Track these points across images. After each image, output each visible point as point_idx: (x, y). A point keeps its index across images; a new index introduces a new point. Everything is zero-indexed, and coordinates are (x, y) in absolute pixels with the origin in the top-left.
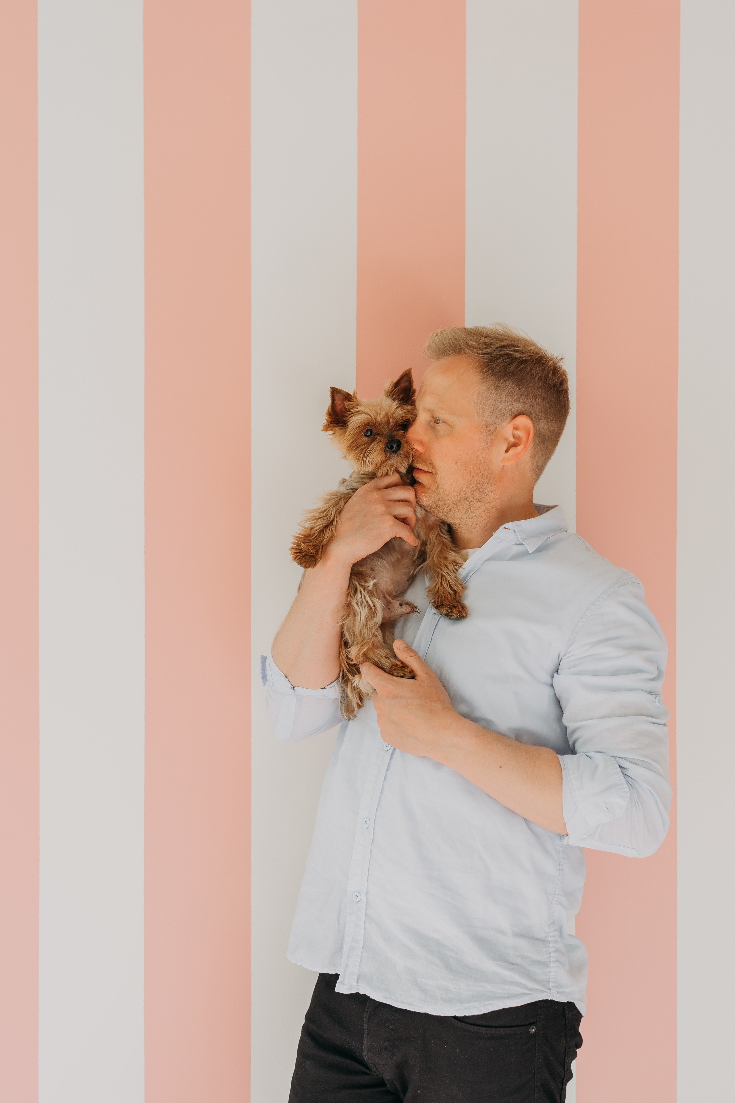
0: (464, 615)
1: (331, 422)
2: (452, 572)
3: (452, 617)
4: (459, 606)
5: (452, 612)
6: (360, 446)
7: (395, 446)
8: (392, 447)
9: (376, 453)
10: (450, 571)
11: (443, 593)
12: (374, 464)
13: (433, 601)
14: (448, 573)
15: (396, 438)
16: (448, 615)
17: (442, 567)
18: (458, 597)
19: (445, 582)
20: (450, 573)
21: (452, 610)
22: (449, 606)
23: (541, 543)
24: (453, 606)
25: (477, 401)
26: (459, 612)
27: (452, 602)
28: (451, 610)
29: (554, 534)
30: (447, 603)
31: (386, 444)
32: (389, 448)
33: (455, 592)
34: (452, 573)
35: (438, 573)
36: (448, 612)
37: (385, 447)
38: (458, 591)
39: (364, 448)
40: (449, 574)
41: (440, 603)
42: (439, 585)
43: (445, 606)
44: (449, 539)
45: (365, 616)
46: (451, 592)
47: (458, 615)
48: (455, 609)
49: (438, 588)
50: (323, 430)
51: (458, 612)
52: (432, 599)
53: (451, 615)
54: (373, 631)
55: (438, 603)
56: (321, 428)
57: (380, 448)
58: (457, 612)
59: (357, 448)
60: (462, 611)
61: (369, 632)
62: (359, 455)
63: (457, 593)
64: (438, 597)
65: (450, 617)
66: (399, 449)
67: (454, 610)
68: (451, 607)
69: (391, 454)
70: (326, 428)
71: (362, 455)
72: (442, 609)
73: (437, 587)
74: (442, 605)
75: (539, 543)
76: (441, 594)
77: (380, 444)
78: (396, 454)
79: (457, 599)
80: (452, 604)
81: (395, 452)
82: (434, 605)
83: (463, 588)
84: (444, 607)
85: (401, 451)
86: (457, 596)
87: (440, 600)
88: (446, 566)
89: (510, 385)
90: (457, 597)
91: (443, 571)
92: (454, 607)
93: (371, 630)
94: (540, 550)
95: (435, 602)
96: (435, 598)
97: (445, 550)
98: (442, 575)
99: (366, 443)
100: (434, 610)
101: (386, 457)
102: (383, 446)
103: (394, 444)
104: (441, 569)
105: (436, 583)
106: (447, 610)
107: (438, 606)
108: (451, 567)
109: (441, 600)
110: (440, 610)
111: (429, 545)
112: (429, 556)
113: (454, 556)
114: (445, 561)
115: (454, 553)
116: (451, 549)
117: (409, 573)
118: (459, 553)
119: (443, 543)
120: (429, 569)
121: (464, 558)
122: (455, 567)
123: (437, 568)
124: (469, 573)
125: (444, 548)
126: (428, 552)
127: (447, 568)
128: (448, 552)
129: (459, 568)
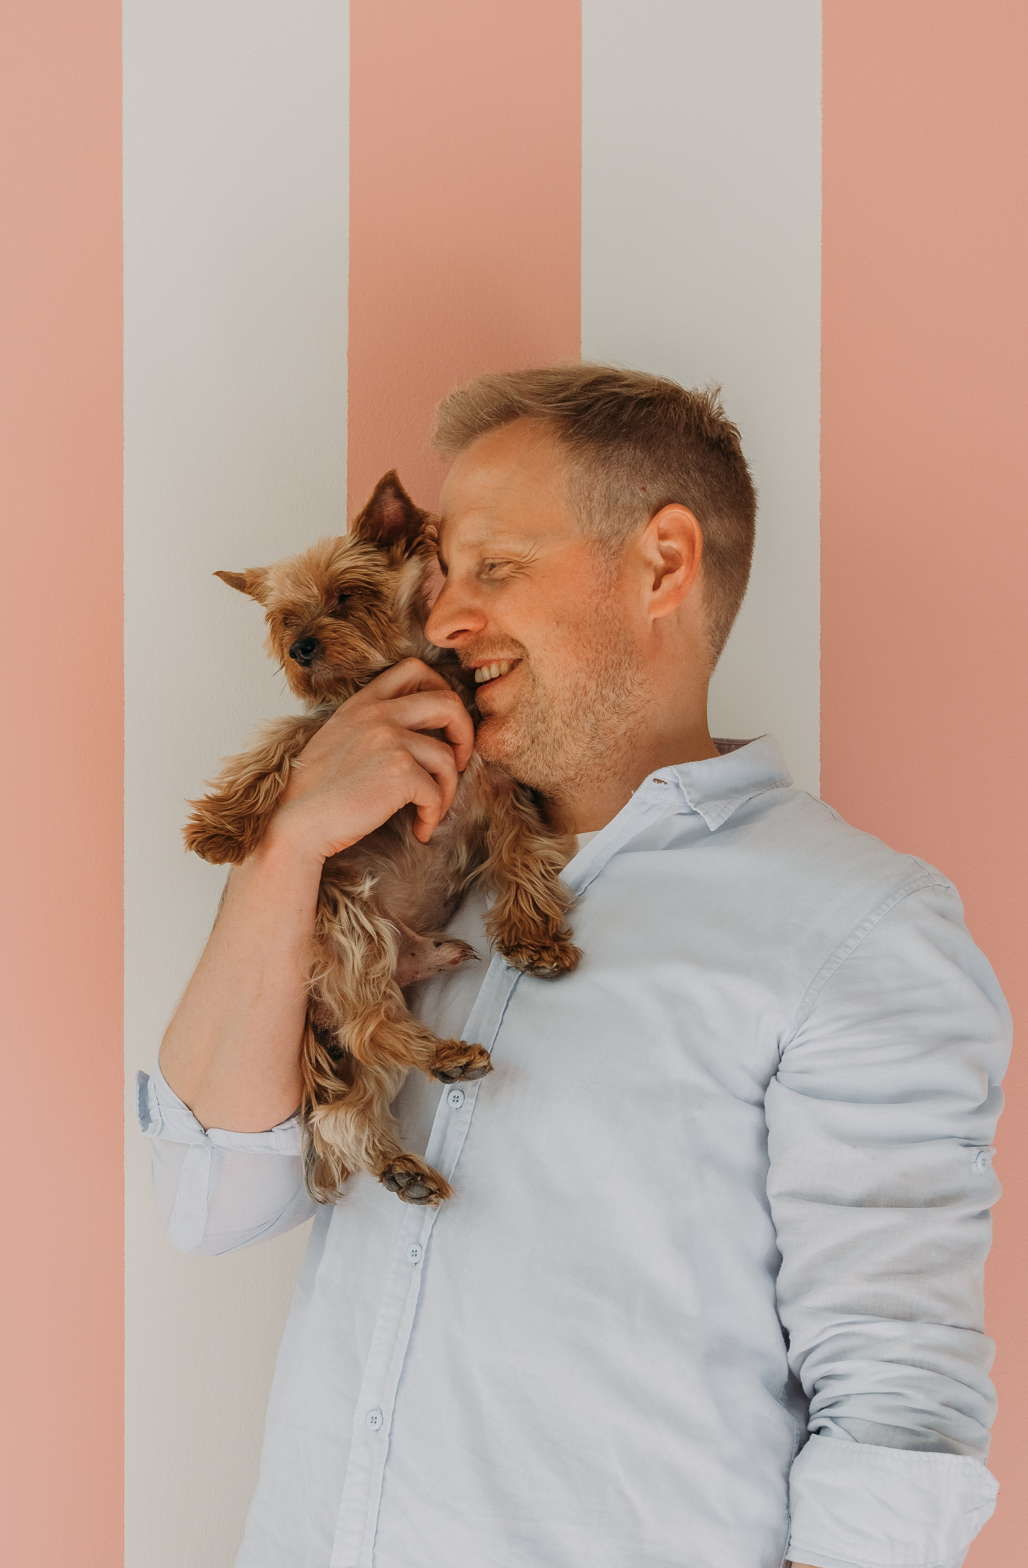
0: (568, 963)
2: (540, 877)
3: (543, 971)
4: (556, 945)
5: (541, 959)
10: (535, 876)
11: (520, 921)
13: (499, 939)
14: (529, 880)
16: (532, 969)
17: (517, 870)
18: (553, 929)
19: (524, 899)
20: (534, 879)
21: (541, 956)
22: (534, 948)
23: (734, 808)
24: (542, 947)
25: (572, 497)
26: (557, 958)
27: (540, 940)
28: (538, 956)
29: (760, 792)
30: (529, 941)
33: (546, 918)
34: (538, 878)
35: (510, 882)
36: (532, 959)
38: (552, 915)
40: (533, 882)
41: (513, 941)
42: (511, 903)
43: (526, 947)
44: (536, 815)
45: (363, 956)
46: (537, 918)
47: (555, 964)
48: (548, 952)
49: (510, 911)
51: (554, 958)
52: (497, 936)
54: (383, 987)
55: (510, 943)
58: (552, 959)
60: (563, 955)
61: (373, 990)
63: (551, 921)
65: (537, 971)
67: (545, 956)
68: (539, 949)
72: (520, 956)
73: (506, 909)
74: (519, 946)
75: (730, 809)
76: (515, 924)
79: (550, 934)
80: (539, 942)
82: (501, 949)
83: (562, 908)
84: (524, 950)
86: (550, 927)
87: (513, 937)
88: (527, 867)
89: (629, 453)
90: (550, 930)
91: (521, 878)
92: (546, 948)
93: (378, 984)
94: (730, 825)
95: (502, 941)
96: (503, 933)
97: (525, 836)
98: (518, 886)
100: (504, 962)
105: (504, 901)
106: (530, 957)
107: (509, 950)
108: (538, 868)
109: (516, 936)
110: (514, 956)
111: (494, 829)
112: (493, 848)
113: (550, 848)
114: (526, 857)
115: (545, 841)
116: (539, 833)
117: (446, 890)
118: (559, 841)
119: (522, 821)
120: (492, 876)
121: (570, 852)
122: (550, 868)
123: (509, 872)
124: (582, 881)
125: (524, 830)
126: (490, 842)
127: (532, 872)
128: (533, 838)
129: (558, 871)
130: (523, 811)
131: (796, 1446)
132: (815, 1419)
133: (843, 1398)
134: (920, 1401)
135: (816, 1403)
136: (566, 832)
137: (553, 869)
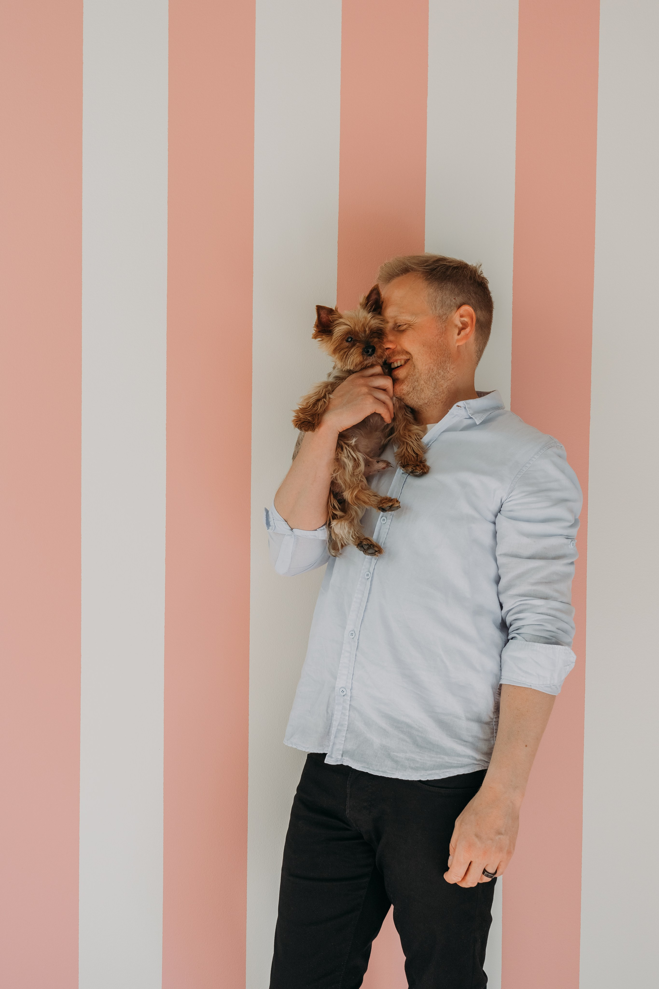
0: (426, 471)
1: (319, 332)
2: (415, 440)
3: (416, 473)
4: (421, 465)
5: (416, 469)
6: (343, 349)
7: (370, 350)
8: (368, 352)
9: (356, 356)
11: (408, 456)
12: (354, 364)
14: (411, 441)
15: (372, 344)
17: (406, 437)
19: (409, 448)
20: (413, 441)
22: (413, 466)
23: (485, 417)
24: (416, 465)
26: (422, 469)
27: (415, 463)
29: (494, 411)
30: (411, 463)
31: (364, 349)
32: (365, 352)
33: (417, 455)
35: (404, 442)
36: (413, 470)
37: (363, 351)
38: (419, 454)
39: (346, 352)
41: (406, 463)
42: (405, 450)
44: (412, 417)
45: (352, 466)
46: (414, 455)
47: (421, 471)
50: (313, 338)
51: (420, 469)
53: (415, 472)
54: (360, 477)
55: (404, 463)
56: (311, 336)
57: (358, 352)
59: (340, 351)
60: (424, 468)
61: (356, 478)
62: (342, 357)
63: (419, 456)
64: (404, 459)
65: (414, 473)
66: (374, 353)
68: (415, 466)
69: (367, 357)
70: (315, 337)
71: (345, 356)
72: (408, 469)
73: (403, 452)
74: (408, 465)
76: (406, 457)
77: (359, 348)
78: (371, 356)
79: (420, 460)
81: (371, 355)
82: (401, 466)
83: (423, 451)
84: (410, 466)
85: (375, 355)
86: (419, 458)
88: (410, 436)
89: (450, 286)
91: (408, 440)
92: (418, 465)
93: (358, 476)
94: (484, 423)
95: (402, 463)
96: (402, 460)
97: (408, 425)
98: (407, 443)
99: (348, 347)
100: (402, 470)
101: (363, 359)
102: (361, 350)
103: (370, 349)
104: (406, 439)
105: (402, 448)
106: (412, 468)
107: (404, 466)
108: (414, 437)
109: (406, 461)
111: (397, 422)
112: (397, 429)
113: (417, 429)
114: (409, 433)
115: (416, 427)
116: (414, 425)
117: (380, 443)
118: (421, 427)
119: (407, 419)
120: (397, 439)
121: (425, 431)
122: (418, 437)
123: (403, 438)
124: (429, 442)
125: (408, 423)
126: (395, 427)
127: (411, 438)
128: (412, 426)
129: (421, 438)
130: (408, 416)
131: (504, 645)
132: (511, 634)
133: (522, 627)
134: (549, 627)
135: (511, 629)
136: (423, 424)
137: (419, 438)
